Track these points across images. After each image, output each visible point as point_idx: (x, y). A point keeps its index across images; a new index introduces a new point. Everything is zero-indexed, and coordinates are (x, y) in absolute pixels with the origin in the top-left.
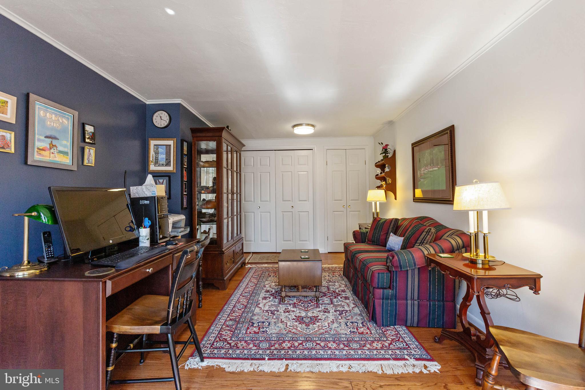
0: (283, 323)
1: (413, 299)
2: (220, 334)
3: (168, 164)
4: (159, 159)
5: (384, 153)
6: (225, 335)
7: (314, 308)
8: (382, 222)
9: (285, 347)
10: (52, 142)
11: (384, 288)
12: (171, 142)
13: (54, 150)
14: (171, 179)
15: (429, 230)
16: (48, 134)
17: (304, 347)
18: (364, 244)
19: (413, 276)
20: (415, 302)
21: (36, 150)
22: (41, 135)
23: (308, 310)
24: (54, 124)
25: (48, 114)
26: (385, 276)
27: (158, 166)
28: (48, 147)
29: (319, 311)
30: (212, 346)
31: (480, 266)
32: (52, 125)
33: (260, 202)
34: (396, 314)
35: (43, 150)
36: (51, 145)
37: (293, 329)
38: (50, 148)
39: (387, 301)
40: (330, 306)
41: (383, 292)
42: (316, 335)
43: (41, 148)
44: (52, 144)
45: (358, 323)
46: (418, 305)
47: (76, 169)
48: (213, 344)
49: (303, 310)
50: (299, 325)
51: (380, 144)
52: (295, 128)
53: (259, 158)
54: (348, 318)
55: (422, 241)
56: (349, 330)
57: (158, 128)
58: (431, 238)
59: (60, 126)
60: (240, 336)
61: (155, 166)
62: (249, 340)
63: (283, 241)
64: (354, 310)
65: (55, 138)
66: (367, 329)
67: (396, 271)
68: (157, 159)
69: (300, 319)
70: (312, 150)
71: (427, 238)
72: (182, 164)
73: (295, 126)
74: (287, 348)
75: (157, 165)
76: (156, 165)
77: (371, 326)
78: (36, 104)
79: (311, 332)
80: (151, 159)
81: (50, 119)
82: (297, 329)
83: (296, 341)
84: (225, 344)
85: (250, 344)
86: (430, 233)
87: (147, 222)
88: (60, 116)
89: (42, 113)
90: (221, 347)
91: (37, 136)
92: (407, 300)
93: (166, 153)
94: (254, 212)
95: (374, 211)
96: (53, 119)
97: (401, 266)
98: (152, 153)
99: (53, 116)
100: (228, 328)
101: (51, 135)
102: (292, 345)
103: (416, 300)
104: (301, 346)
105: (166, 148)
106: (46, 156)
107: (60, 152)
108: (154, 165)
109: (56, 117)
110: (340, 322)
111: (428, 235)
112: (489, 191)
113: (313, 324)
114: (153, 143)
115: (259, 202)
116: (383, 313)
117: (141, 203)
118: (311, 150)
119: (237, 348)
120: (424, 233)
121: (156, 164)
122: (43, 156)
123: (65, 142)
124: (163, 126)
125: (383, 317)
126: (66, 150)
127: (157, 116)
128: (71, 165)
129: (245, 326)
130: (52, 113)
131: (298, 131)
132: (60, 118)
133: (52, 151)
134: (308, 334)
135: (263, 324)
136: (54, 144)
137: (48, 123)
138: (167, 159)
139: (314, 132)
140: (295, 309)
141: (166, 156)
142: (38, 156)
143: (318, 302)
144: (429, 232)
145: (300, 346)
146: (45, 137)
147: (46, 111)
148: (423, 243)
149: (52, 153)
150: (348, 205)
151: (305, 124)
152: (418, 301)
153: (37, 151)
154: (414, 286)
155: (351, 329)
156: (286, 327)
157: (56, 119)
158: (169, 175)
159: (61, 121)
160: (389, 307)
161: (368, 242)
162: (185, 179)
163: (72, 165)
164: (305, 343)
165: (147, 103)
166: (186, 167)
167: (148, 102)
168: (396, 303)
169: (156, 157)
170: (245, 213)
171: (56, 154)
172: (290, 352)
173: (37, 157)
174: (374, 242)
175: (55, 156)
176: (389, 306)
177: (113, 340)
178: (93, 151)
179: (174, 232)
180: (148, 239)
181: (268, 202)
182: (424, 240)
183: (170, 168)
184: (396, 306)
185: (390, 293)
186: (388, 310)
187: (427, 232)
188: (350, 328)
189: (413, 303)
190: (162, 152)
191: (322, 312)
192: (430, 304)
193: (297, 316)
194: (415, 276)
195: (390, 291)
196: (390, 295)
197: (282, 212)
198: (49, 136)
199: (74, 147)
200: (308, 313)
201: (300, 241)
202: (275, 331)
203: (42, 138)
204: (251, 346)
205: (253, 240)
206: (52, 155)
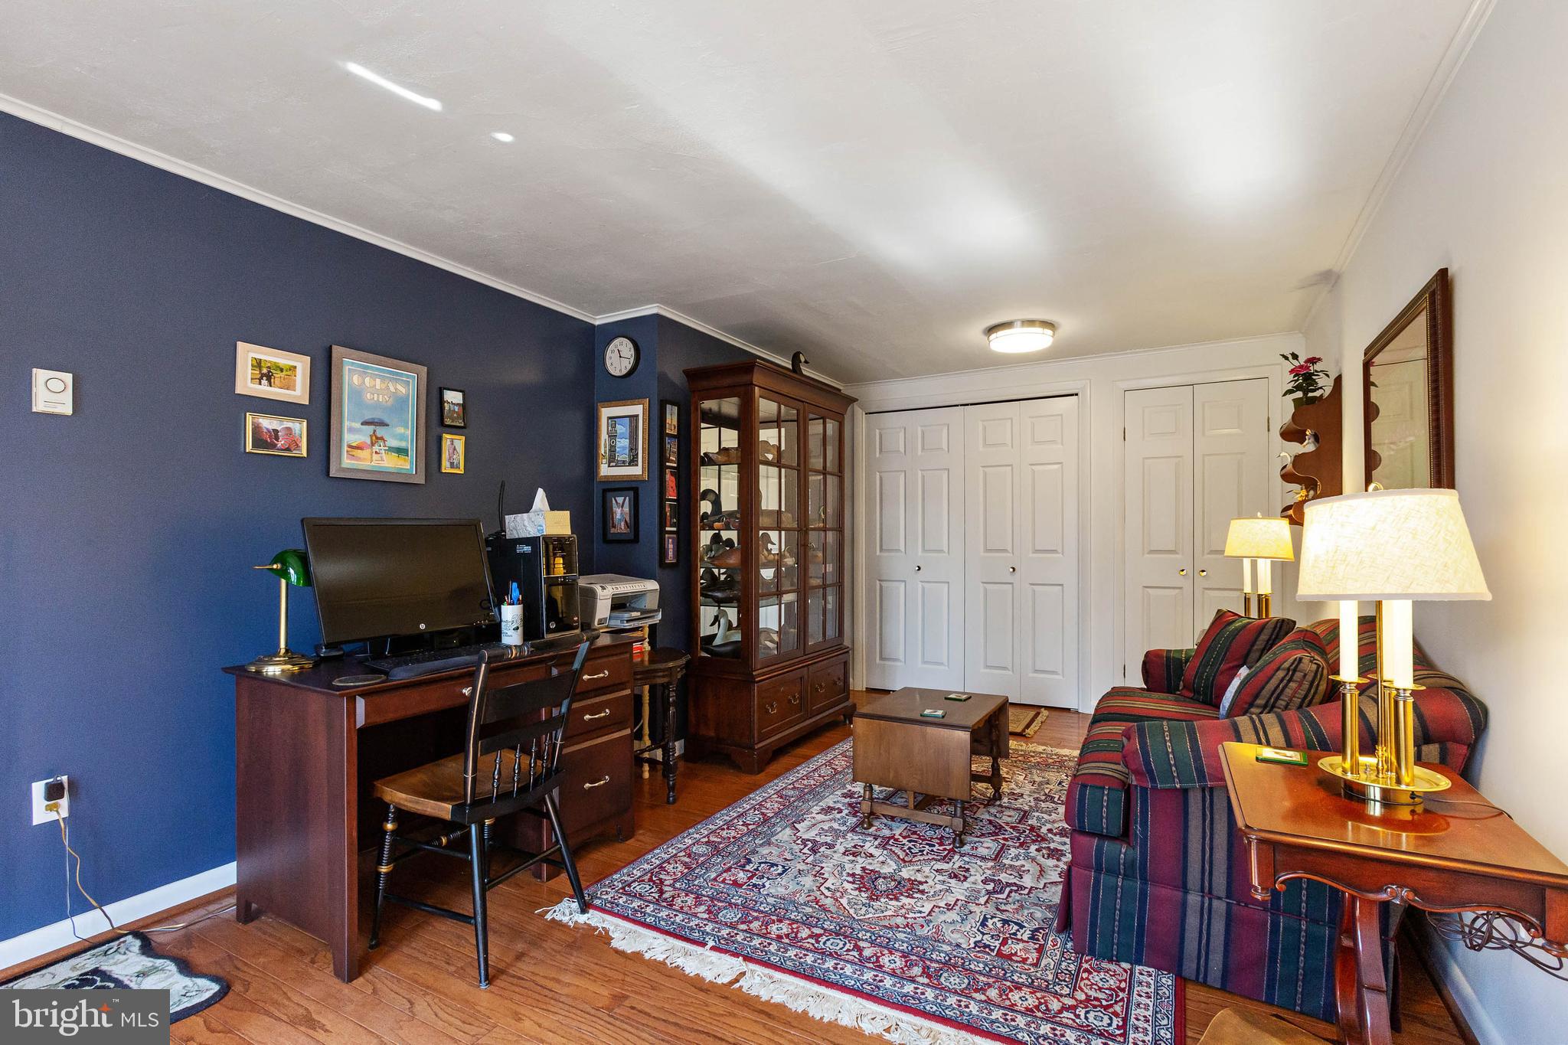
0: (817, 878)
1: (1207, 891)
2: (662, 867)
3: (633, 462)
4: (617, 450)
5: (1298, 388)
6: (668, 873)
7: (933, 859)
8: (1236, 629)
9: (772, 933)
10: (375, 431)
11: (1102, 837)
12: (637, 409)
13: (380, 446)
14: (641, 495)
15: (1296, 663)
16: (368, 417)
17: (816, 945)
18: (1171, 697)
19: (1208, 813)
20: (1215, 903)
21: (345, 448)
22: (353, 421)
23: (911, 861)
24: (378, 397)
25: (367, 380)
26: (1105, 798)
27: (616, 466)
28: (369, 442)
29: (937, 871)
30: (623, 888)
31: (1376, 810)
32: (375, 399)
33: (922, 552)
34: (1141, 926)
35: (358, 448)
36: (374, 438)
37: (827, 897)
38: (372, 443)
39: (1113, 880)
40: (982, 864)
41: (1099, 850)
42: (873, 927)
43: (354, 444)
44: (376, 436)
45: (1022, 927)
46: (1227, 918)
47: (423, 482)
48: (629, 885)
49: (899, 857)
50: (852, 892)
51: (1286, 358)
52: (993, 336)
53: (919, 429)
54: (1003, 907)
55: (1270, 698)
56: (979, 938)
57: (614, 378)
58: (1303, 693)
59: (391, 399)
60: (696, 883)
61: (609, 466)
62: (708, 896)
63: (984, 668)
64: (1047, 889)
65: (382, 424)
66: (1035, 949)
67: (1144, 790)
68: (612, 450)
69: (867, 881)
70: (1077, 395)
71: (1288, 691)
72: (663, 458)
73: (991, 330)
74: (774, 936)
75: (614, 464)
76: (612, 464)
77: (1054, 945)
78: (344, 363)
79: (870, 915)
80: (602, 451)
81: (370, 387)
82: (837, 900)
83: (810, 926)
84: (652, 890)
85: (701, 904)
86: (1298, 675)
87: (515, 591)
88: (391, 380)
89: (356, 379)
90: (640, 894)
91: (346, 424)
92: (1185, 889)
93: (630, 436)
94: (905, 581)
95: (1248, 589)
96: (378, 387)
97: (1150, 771)
98: (604, 436)
99: (378, 381)
100: (687, 860)
101: (374, 419)
102: (793, 932)
103: (1219, 898)
104: (813, 941)
105: (630, 422)
106: (364, 460)
107: (392, 450)
108: (607, 465)
109: (383, 381)
110: (971, 913)
111: (1290, 681)
112: (1374, 529)
113: (891, 899)
114: (606, 413)
115: (920, 553)
116: (1094, 916)
117: (518, 551)
118: (1072, 395)
119: (670, 905)
120: (1281, 674)
121: (613, 462)
122: (358, 459)
123: (401, 430)
124: (624, 372)
125: (1093, 925)
126: (403, 445)
127: (613, 351)
128: (414, 473)
129: (724, 864)
130: (373, 377)
131: (1004, 343)
132: (390, 385)
133: (376, 448)
134: (857, 918)
135: (769, 869)
136: (379, 436)
137: (368, 395)
138: (632, 449)
139: (1053, 343)
140: (876, 852)
141: (630, 442)
142: (351, 460)
143: (957, 848)
144: (1295, 670)
145: (809, 940)
146: (362, 424)
147: (363, 374)
148: (1273, 707)
149: (376, 452)
150: (1198, 568)
151: (1019, 323)
152: (1228, 903)
153: (347, 452)
154: (1211, 849)
155: (986, 937)
156: (815, 888)
157: (383, 387)
158: (634, 485)
159: (392, 389)
160: (1118, 900)
161: (1186, 693)
162: (671, 494)
163: (416, 473)
164: (827, 936)
165: (597, 323)
166: (675, 465)
167: (599, 321)
168: (1143, 893)
169: (611, 446)
170: (884, 584)
171: (384, 455)
172: (773, 948)
173: (347, 462)
174: (1199, 693)
175: (381, 457)
176: (1119, 895)
177: (389, 817)
178: (460, 442)
179: (616, 618)
180: (517, 628)
181: (944, 552)
182: (1277, 698)
183: (637, 471)
184: (1143, 901)
185: (1122, 855)
186: (1115, 909)
187: (1288, 670)
188: (983, 934)
189: (1206, 905)
190: (623, 433)
191: (944, 874)
192: (1275, 925)
193: (867, 870)
194: (1216, 817)
195: (1123, 850)
196: (1122, 861)
197: (983, 583)
198: (371, 421)
199: (419, 434)
200: (903, 869)
201: (1036, 671)
202: (783, 890)
203: (358, 425)
204: (703, 908)
205: (901, 657)
206: (375, 456)
